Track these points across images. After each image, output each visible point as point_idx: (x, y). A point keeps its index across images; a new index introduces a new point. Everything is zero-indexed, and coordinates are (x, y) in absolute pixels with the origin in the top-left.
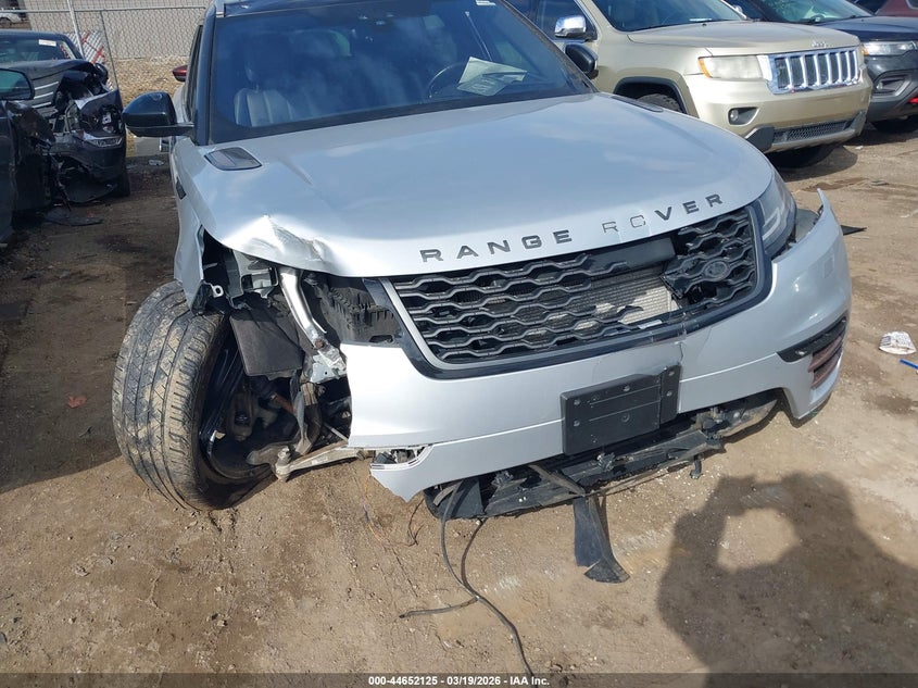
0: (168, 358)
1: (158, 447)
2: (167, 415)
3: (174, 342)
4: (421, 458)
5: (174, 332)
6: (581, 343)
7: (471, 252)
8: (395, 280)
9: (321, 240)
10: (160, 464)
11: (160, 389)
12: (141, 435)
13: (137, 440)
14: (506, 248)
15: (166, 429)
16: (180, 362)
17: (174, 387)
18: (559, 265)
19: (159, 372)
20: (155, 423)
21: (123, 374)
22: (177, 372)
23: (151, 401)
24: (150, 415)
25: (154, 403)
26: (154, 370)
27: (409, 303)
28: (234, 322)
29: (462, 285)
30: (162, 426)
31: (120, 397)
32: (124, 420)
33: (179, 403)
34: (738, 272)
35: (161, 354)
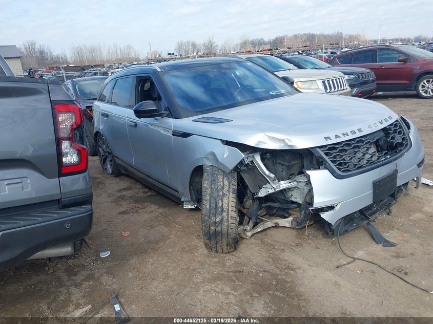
0: (226, 189)
1: (226, 224)
2: (230, 209)
3: (226, 183)
4: (337, 208)
5: (225, 179)
6: (364, 167)
7: (339, 137)
8: (320, 147)
9: (288, 138)
10: (225, 231)
11: (225, 200)
12: (217, 220)
13: (215, 222)
14: (347, 135)
15: (229, 215)
16: (231, 190)
17: (231, 199)
18: (363, 139)
19: (224, 195)
20: (225, 214)
21: (208, 197)
22: (231, 193)
23: (222, 205)
24: (222, 211)
25: (224, 206)
26: (221, 194)
27: (327, 154)
28: (242, 174)
29: (339, 148)
30: (228, 215)
31: (208, 206)
32: (210, 216)
33: (234, 204)
34: (404, 139)
35: (223, 188)
